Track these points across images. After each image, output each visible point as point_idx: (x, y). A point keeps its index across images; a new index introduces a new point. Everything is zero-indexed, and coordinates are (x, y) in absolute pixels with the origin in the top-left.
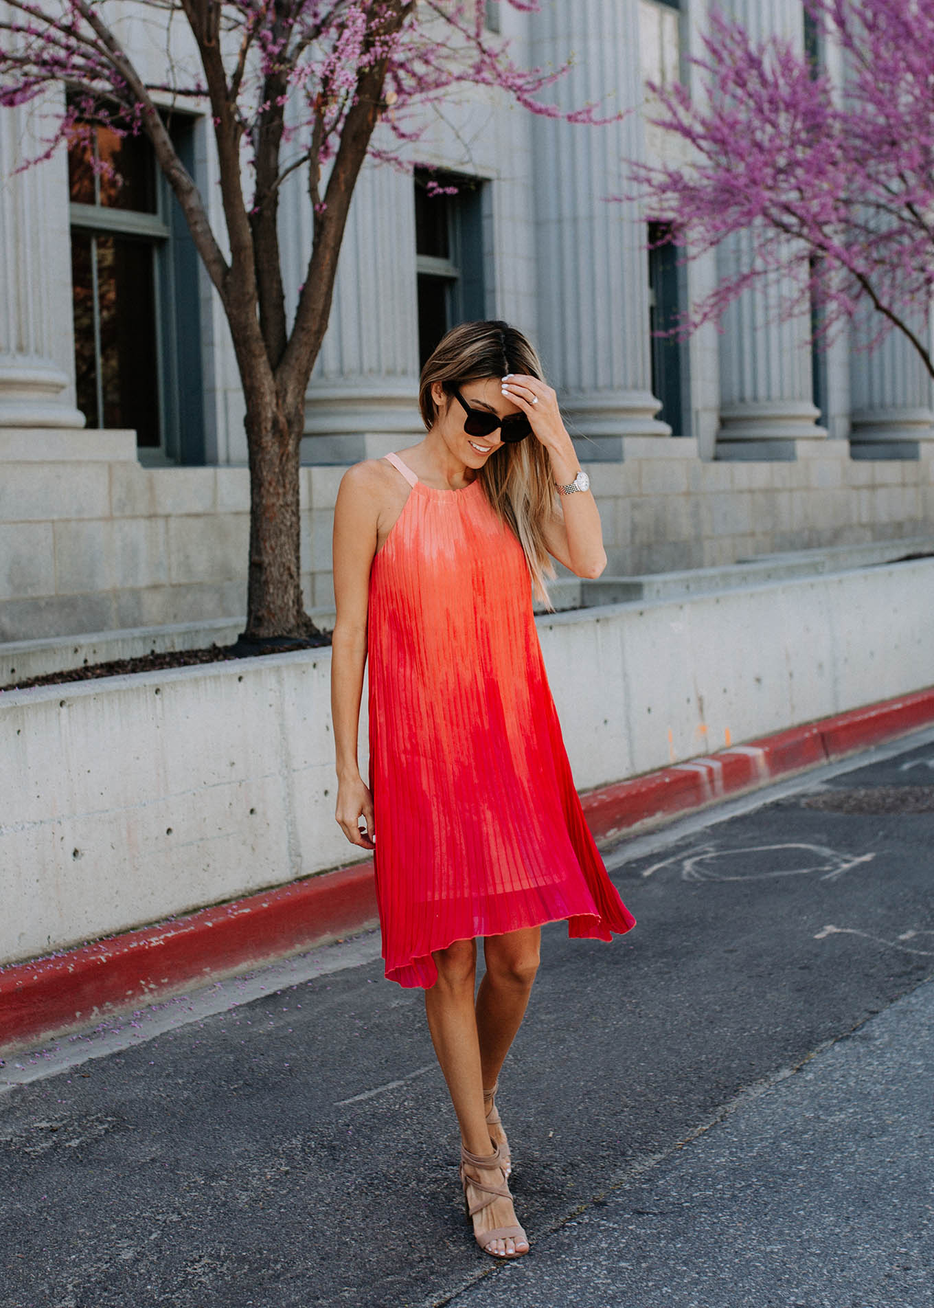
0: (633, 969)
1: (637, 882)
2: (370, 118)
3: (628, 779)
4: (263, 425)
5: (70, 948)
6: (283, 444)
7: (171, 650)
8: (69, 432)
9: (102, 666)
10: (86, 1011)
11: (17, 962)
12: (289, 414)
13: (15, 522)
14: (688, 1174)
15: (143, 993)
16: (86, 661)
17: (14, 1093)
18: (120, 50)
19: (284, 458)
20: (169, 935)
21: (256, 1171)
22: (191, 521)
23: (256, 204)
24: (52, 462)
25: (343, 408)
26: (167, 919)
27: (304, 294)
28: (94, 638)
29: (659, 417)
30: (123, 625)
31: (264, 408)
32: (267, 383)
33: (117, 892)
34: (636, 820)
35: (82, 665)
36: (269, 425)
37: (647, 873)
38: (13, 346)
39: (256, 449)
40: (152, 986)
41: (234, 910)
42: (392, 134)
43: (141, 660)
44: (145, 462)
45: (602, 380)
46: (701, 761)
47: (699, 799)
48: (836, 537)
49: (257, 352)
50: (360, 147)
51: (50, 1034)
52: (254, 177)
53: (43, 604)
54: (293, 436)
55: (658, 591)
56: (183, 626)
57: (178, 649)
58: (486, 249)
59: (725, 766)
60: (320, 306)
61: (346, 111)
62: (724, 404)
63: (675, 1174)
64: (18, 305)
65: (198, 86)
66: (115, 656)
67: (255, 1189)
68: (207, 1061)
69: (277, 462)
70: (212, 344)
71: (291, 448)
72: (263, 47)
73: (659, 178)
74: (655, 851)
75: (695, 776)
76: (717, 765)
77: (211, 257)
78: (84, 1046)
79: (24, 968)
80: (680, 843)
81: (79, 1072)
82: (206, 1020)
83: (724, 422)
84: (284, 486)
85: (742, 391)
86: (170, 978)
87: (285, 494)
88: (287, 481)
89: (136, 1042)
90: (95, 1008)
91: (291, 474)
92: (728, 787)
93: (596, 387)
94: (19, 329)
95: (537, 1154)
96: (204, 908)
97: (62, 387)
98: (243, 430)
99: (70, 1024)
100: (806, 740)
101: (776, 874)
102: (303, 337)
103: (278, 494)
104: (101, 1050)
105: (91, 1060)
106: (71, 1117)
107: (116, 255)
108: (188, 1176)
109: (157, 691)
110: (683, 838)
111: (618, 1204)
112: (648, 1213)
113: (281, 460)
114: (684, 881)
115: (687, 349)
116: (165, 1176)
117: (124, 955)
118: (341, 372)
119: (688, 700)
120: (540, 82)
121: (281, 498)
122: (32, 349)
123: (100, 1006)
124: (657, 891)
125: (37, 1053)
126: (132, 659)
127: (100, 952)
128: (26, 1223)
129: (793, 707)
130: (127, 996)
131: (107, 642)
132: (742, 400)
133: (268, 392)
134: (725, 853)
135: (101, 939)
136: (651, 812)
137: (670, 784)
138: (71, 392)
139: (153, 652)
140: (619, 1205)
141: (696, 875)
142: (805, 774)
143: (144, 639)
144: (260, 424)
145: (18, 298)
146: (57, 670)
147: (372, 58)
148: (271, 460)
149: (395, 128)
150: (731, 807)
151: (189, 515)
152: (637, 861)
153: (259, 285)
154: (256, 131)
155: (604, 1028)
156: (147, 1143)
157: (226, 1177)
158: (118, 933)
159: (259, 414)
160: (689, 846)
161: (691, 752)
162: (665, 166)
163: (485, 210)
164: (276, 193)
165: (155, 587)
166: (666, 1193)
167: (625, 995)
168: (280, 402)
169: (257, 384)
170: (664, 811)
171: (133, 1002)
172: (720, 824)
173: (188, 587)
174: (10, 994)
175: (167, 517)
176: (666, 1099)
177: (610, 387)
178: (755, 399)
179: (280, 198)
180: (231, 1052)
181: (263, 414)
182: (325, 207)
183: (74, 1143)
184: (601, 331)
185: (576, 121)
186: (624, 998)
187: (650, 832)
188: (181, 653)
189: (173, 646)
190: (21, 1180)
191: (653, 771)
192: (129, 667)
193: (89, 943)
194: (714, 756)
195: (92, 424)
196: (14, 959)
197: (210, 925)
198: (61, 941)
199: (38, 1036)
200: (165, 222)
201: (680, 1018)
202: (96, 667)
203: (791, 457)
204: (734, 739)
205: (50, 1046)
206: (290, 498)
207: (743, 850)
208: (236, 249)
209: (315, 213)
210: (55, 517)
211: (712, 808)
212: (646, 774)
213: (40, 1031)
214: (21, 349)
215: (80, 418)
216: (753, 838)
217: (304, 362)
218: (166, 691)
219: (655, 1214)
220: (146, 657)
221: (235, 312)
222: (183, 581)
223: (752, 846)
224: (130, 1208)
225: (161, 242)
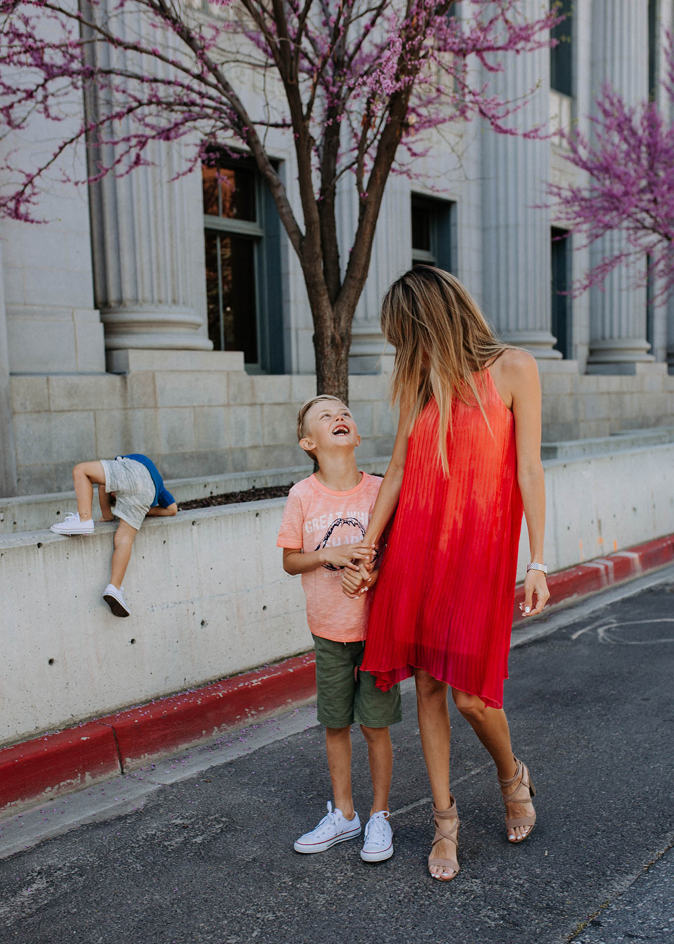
0: (580, 710)
1: (570, 644)
2: (398, 133)
3: (554, 573)
4: (325, 340)
5: (199, 686)
6: (338, 354)
7: (265, 486)
8: (203, 352)
9: (222, 496)
10: (210, 730)
11: (164, 696)
12: (342, 333)
13: (172, 407)
14: (659, 898)
15: (247, 717)
16: (211, 493)
17: (161, 791)
18: (232, 90)
19: (339, 362)
20: (265, 678)
21: (329, 874)
22: (276, 408)
23: (321, 195)
24: (193, 371)
25: (368, 340)
26: (262, 666)
27: (352, 254)
28: (217, 478)
29: (556, 347)
30: (236, 470)
31: (326, 330)
32: (328, 313)
33: (230, 649)
34: (561, 599)
35: (209, 495)
36: (329, 341)
37: (574, 637)
38: (170, 300)
39: (320, 356)
40: (253, 712)
41: (307, 660)
42: (409, 153)
43: (246, 492)
44: (250, 372)
45: (521, 325)
46: (598, 561)
47: (600, 586)
48: (658, 422)
49: (322, 292)
50: (391, 154)
51: (186, 745)
52: (320, 178)
53: (188, 457)
54: (345, 348)
55: (566, 452)
56: (272, 471)
57: (269, 485)
58: (453, 245)
59: (615, 564)
60: (363, 262)
61: (382, 129)
62: (592, 341)
63: (649, 897)
64: (173, 275)
65: (284, 120)
66: (230, 490)
67: (329, 893)
68: (291, 773)
69: (334, 365)
70: (289, 301)
71: (343, 356)
72: (327, 88)
73: (567, 194)
74: (576, 621)
75: (597, 571)
76: (610, 564)
77: (292, 229)
78: (208, 755)
79: (168, 701)
80: (592, 615)
81: (204, 777)
82: (289, 739)
83: (592, 352)
84: (338, 381)
85: (603, 332)
86: (265, 707)
87: (339, 386)
88: (340, 378)
89: (242, 754)
90: (215, 728)
91: (343, 373)
92: (617, 578)
93: (517, 329)
94: (173, 289)
95: (538, 871)
96: (287, 658)
97: (199, 325)
98: (311, 345)
99: (199, 738)
100: (664, 548)
101: (663, 641)
102: (352, 283)
103: (335, 386)
104: (219, 759)
105: (212, 767)
106: (197, 816)
107: (232, 251)
108: (280, 877)
109: (257, 515)
110: (593, 612)
111: (610, 925)
112: (637, 937)
113: (337, 363)
114: (600, 644)
115: (571, 307)
116: (264, 876)
117: (234, 693)
118: (366, 318)
119: (592, 522)
120: (508, 113)
121: (337, 388)
122: (181, 301)
123: (219, 726)
124: (585, 651)
125: (178, 759)
126: (241, 492)
127: (218, 690)
128: (162, 914)
129: (655, 527)
130: (237, 719)
131: (226, 481)
132: (603, 338)
133: (328, 319)
134: (624, 624)
135: (220, 680)
136: (570, 595)
137: (582, 576)
138: (205, 328)
139: (254, 487)
140: (612, 926)
141: (608, 640)
142: (662, 570)
143: (248, 479)
144: (324, 340)
145: (172, 271)
146: (194, 498)
147: (402, 85)
148: (330, 363)
149: (409, 149)
150: (620, 591)
151: (275, 404)
152: (566, 627)
153: (323, 246)
154: (321, 149)
155: (570, 759)
156: (249, 843)
157: (307, 879)
158: (231, 676)
159: (323, 333)
160: (597, 618)
161: (594, 555)
162: (570, 186)
163: (452, 221)
164: (335, 187)
165: (255, 447)
166: (645, 918)
167: (578, 732)
168: (336, 325)
169: (322, 314)
170: (578, 593)
171: (240, 723)
172: (617, 603)
173: (275, 447)
174: (159, 719)
175: (262, 404)
176: (627, 825)
177: (527, 329)
178: (611, 337)
179: (337, 190)
180: (307, 766)
181: (326, 333)
182: (367, 195)
183: (199, 840)
184: (521, 296)
185: (529, 137)
186: (578, 735)
187: (570, 607)
188: (271, 488)
189: (266, 484)
190: (160, 872)
191: (570, 567)
192: (239, 497)
193: (211, 682)
194: (608, 558)
195: (217, 348)
196: (162, 694)
197: (291, 671)
198: (193, 682)
199: (177, 747)
200: (261, 227)
201: (623, 753)
202: (218, 496)
203: (632, 373)
204: (619, 547)
205: (185, 754)
206: (342, 389)
207: (636, 622)
208: (308, 223)
209: (360, 199)
210: (195, 404)
211: (607, 591)
212: (565, 569)
213: (178, 744)
214: (174, 302)
215: (210, 344)
216: (641, 614)
217: (352, 299)
218: (263, 515)
219: (642, 938)
220: (250, 490)
221: (307, 265)
222: (271, 444)
223: (640, 619)
224: (237, 905)
225: (258, 239)
